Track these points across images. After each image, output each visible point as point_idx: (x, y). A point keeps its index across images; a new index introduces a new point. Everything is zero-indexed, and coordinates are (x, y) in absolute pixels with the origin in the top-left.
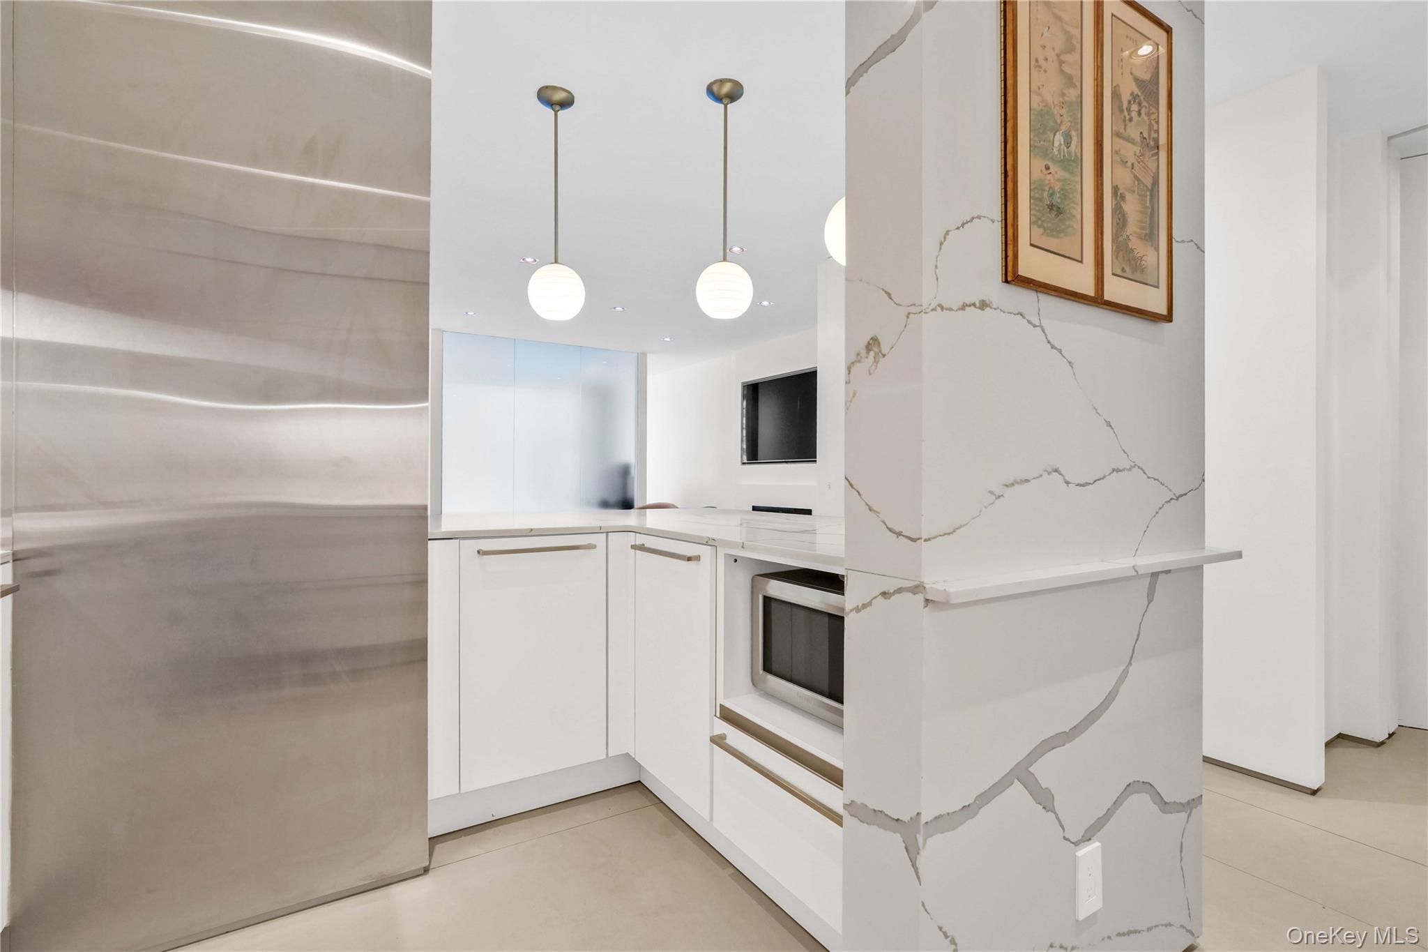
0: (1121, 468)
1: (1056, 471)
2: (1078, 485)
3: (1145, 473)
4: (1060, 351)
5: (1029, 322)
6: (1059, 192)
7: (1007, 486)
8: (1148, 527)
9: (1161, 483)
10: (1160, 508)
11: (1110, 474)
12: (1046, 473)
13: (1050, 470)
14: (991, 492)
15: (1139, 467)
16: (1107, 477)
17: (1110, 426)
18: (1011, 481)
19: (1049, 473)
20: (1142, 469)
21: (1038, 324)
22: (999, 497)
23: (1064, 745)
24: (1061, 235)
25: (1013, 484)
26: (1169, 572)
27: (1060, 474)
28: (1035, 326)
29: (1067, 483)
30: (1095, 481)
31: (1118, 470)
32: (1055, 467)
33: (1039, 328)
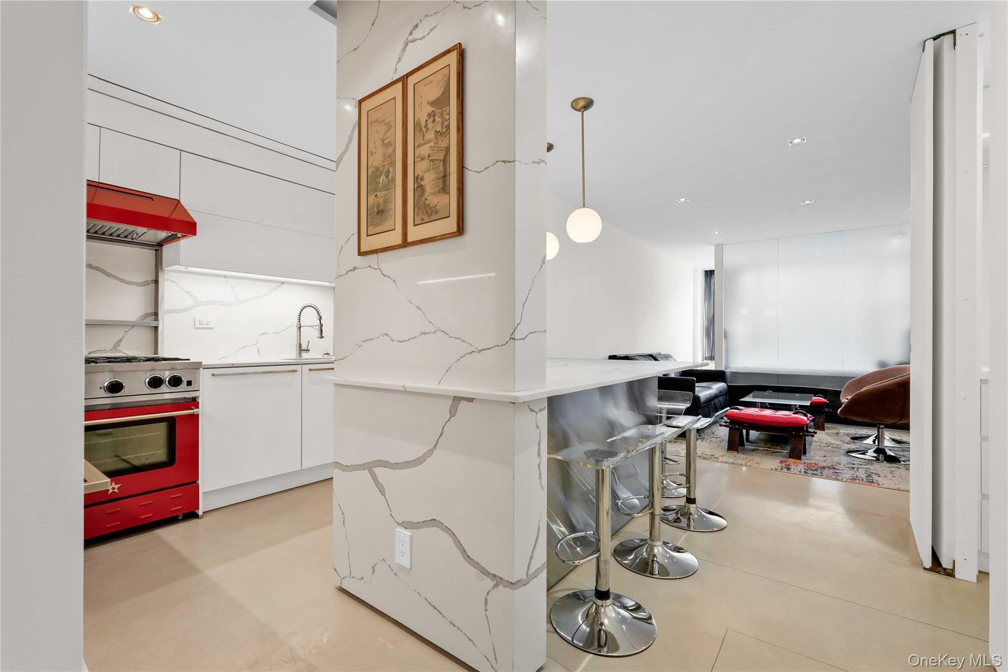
0: (427, 332)
1: (387, 334)
2: (399, 341)
3: (447, 334)
4: (389, 277)
5: (373, 268)
6: (383, 203)
7: (363, 341)
8: (449, 368)
9: (463, 341)
10: (462, 357)
11: (419, 336)
12: (381, 336)
13: (383, 334)
14: (357, 344)
15: (442, 331)
16: (418, 337)
17: (420, 309)
18: (365, 339)
19: (383, 336)
20: (445, 332)
21: (377, 267)
22: (360, 346)
23: (390, 469)
24: (383, 223)
25: (366, 341)
26: (471, 400)
27: (389, 336)
28: (376, 269)
29: (393, 340)
30: (409, 340)
31: (425, 333)
32: (386, 333)
33: (378, 270)
